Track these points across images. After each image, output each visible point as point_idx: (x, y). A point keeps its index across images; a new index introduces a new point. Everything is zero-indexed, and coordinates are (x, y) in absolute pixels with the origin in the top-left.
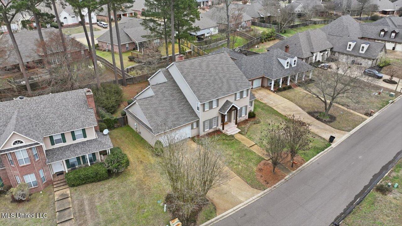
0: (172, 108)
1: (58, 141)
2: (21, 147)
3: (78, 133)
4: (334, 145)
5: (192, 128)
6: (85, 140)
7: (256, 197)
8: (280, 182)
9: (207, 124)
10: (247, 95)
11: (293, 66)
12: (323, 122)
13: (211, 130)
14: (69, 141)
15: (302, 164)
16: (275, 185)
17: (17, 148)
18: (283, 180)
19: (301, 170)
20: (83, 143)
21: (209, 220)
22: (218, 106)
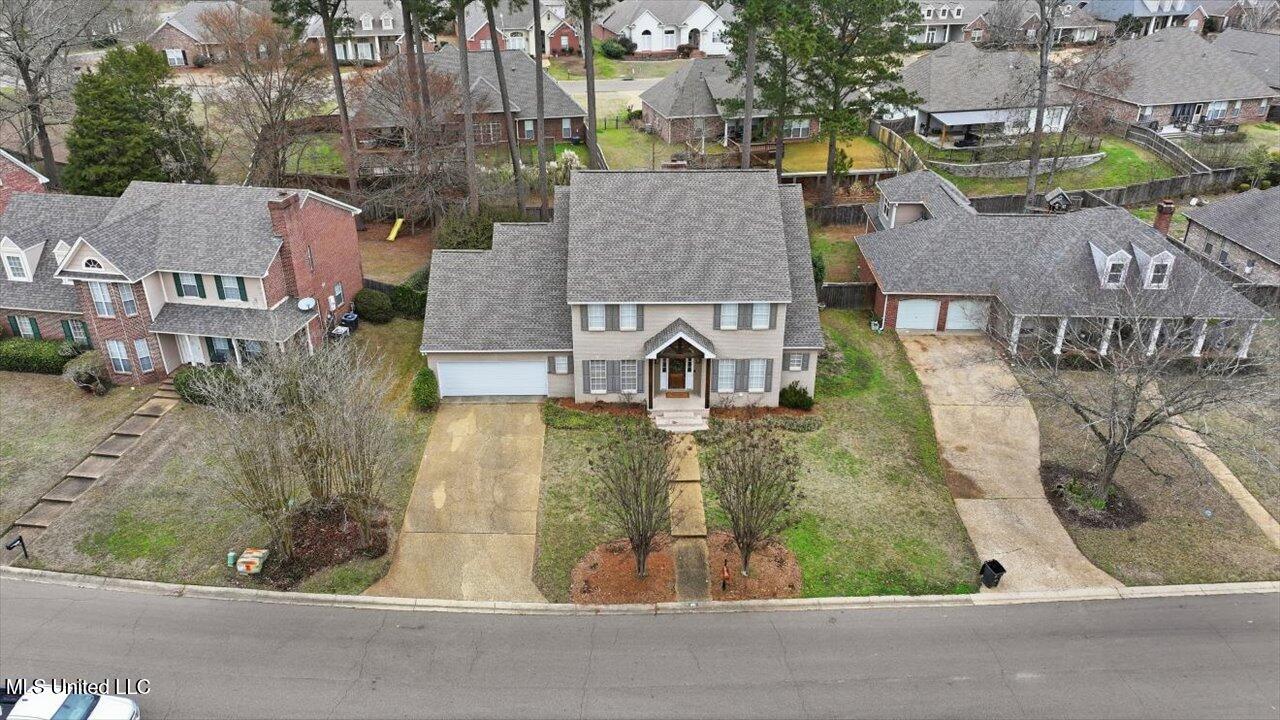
0: (515, 297)
1: (190, 291)
2: (96, 276)
3: (230, 284)
4: (985, 597)
5: (552, 371)
6: (244, 305)
7: (510, 605)
8: (630, 606)
9: (600, 373)
10: (773, 326)
11: (1148, 284)
12: (1058, 512)
13: (613, 398)
14: (212, 299)
15: (774, 596)
16: (602, 607)
17: (90, 275)
18: (648, 607)
19: (746, 610)
20: (237, 312)
21: (334, 592)
22: (640, 327)
